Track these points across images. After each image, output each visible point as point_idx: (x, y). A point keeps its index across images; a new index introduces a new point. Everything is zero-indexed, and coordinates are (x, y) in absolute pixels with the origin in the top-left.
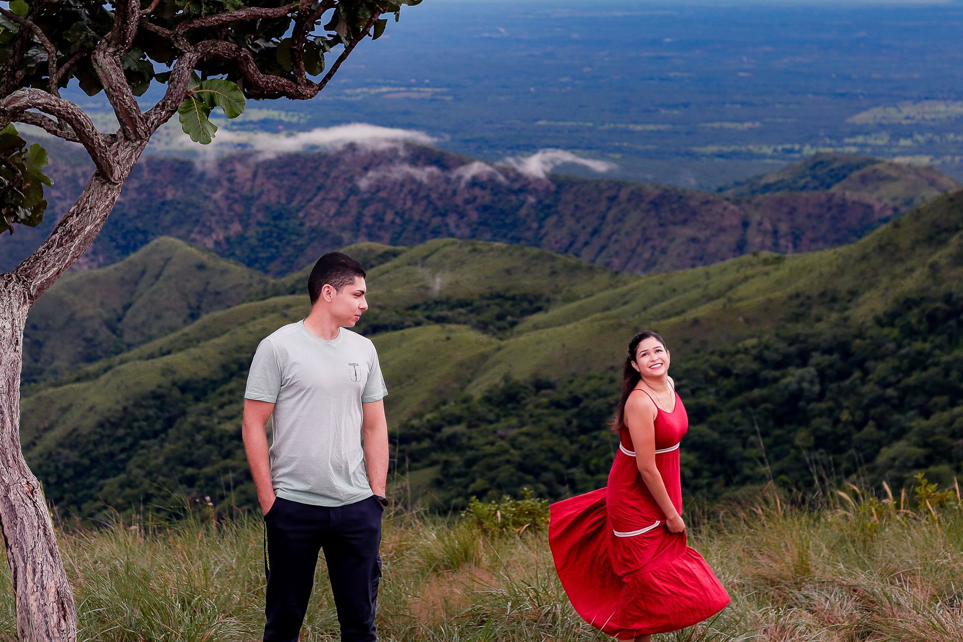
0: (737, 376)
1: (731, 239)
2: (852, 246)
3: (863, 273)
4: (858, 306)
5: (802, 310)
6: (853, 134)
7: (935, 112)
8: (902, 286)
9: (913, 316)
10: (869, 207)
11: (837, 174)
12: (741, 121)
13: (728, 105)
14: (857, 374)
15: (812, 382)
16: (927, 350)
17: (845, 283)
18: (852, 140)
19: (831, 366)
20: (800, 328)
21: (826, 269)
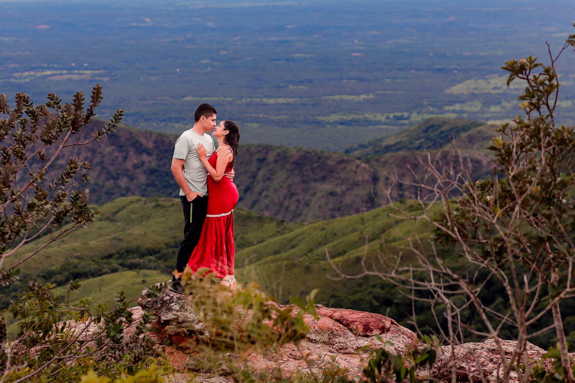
1: (362, 192)
6: (451, 103)
12: (358, 94)
13: (345, 81)
18: (451, 108)
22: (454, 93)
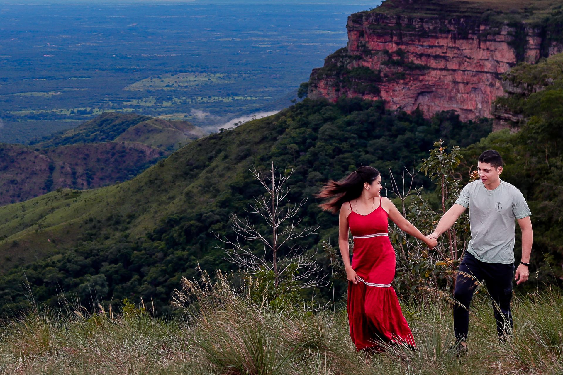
0: (47, 284)
1: (41, 180)
2: (130, 182)
3: (138, 201)
4: (135, 226)
5: (94, 231)
6: (129, 99)
7: (187, 82)
8: (166, 209)
9: (175, 231)
10: (142, 152)
11: (118, 129)
12: (47, 92)
14: (136, 277)
15: (103, 285)
16: (185, 256)
17: (125, 210)
18: (128, 103)
19: (116, 272)
20: (93, 245)
21: (111, 200)
22: (132, 90)
